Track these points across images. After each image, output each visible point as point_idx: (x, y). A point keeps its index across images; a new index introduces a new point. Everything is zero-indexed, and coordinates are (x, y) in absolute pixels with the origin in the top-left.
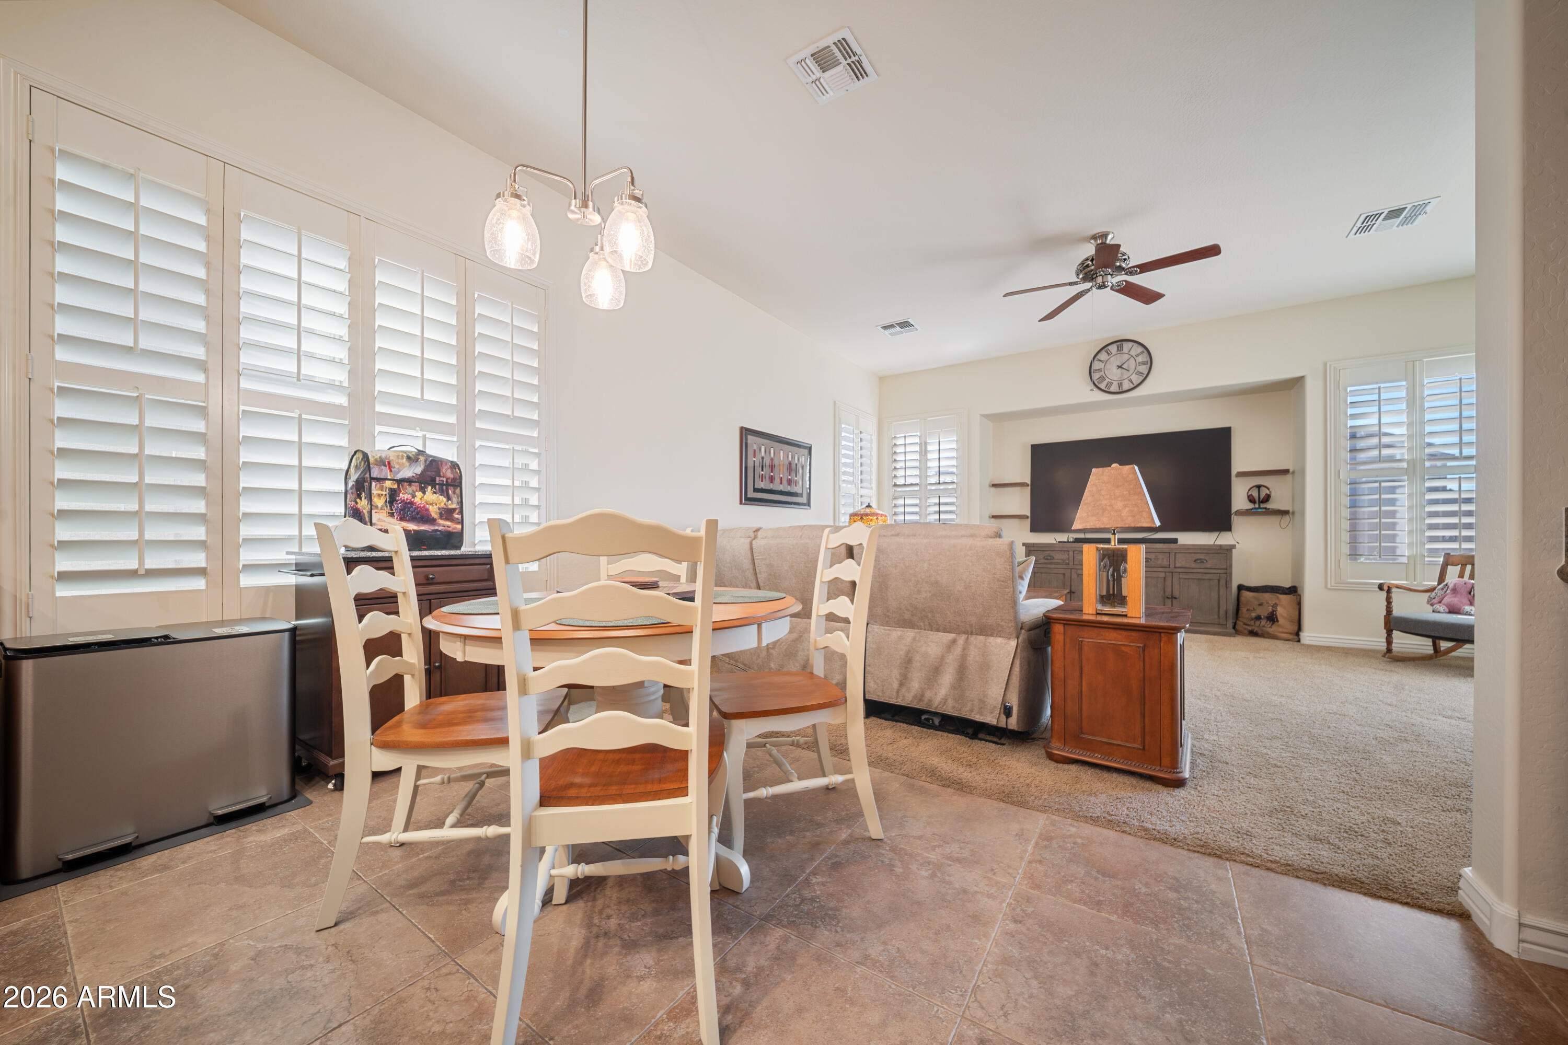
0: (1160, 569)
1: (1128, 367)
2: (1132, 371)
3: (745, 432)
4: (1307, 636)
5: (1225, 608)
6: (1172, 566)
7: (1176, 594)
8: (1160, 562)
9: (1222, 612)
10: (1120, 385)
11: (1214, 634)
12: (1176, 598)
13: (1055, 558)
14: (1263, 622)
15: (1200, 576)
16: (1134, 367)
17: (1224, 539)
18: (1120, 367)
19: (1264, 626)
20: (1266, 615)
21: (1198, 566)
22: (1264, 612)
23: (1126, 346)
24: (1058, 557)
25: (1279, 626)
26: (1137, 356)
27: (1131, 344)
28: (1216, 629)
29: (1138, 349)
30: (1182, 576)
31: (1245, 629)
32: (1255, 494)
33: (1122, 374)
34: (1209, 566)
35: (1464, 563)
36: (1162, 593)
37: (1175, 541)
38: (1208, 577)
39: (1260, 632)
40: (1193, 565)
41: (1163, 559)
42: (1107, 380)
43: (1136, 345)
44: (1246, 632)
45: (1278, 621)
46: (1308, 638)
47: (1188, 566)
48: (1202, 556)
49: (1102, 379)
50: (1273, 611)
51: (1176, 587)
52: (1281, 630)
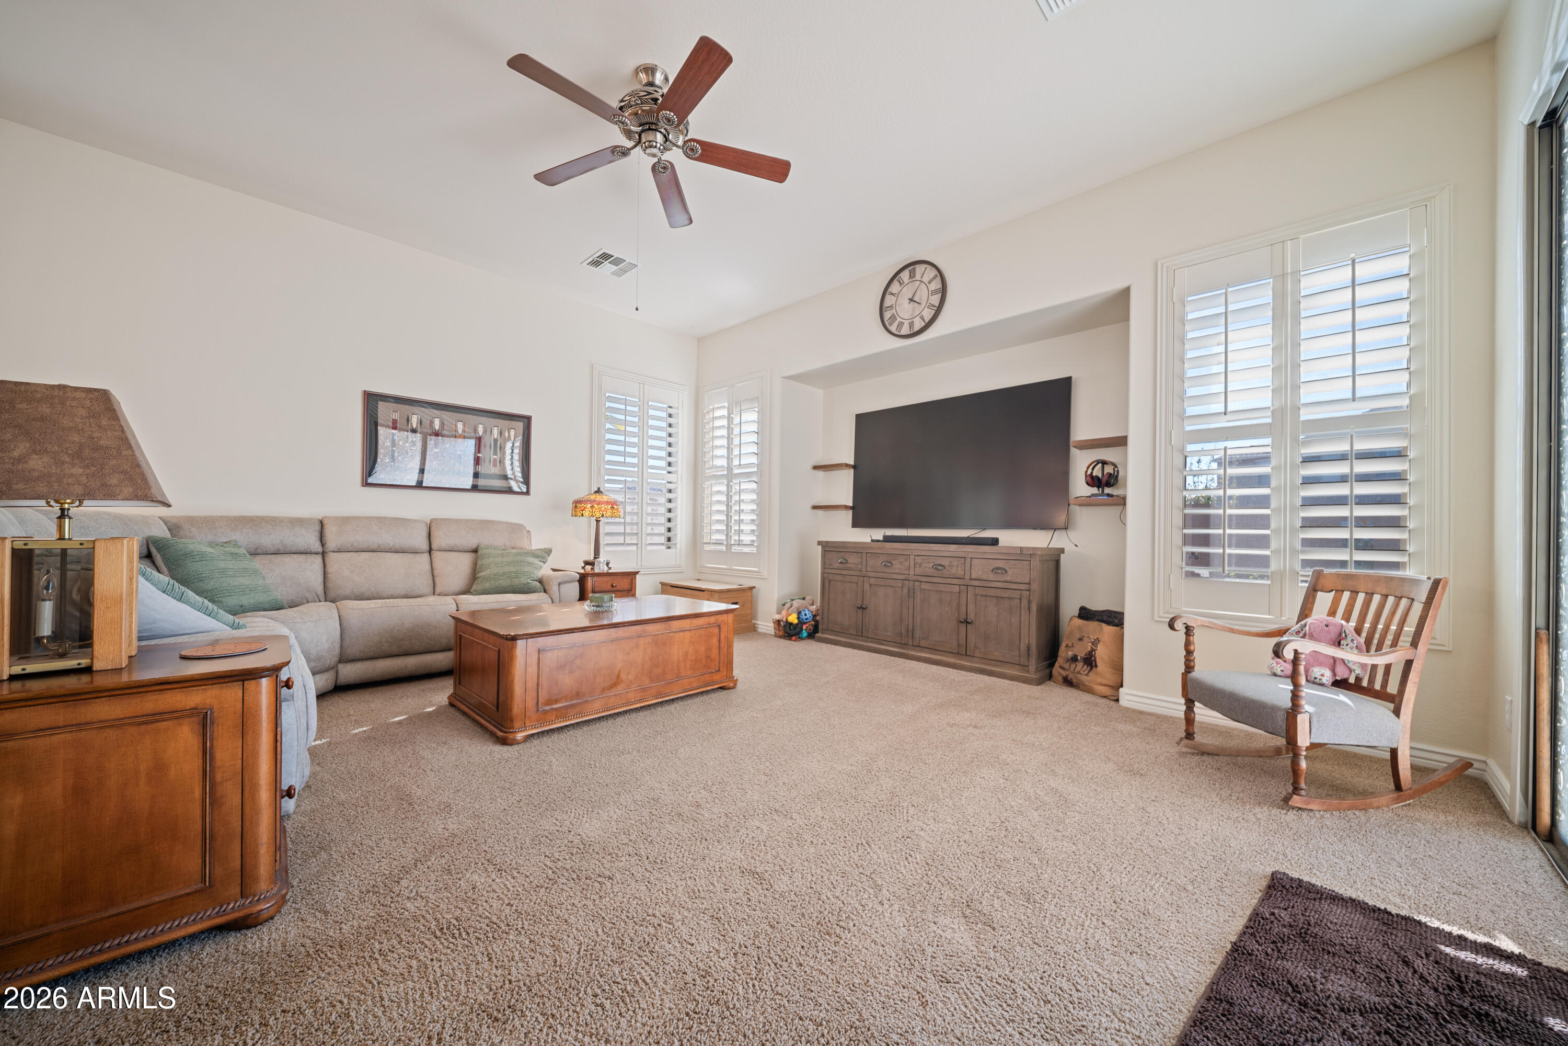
0: (955, 581)
1: (921, 299)
2: (924, 304)
3: (371, 400)
4: (1127, 696)
5: (1027, 642)
6: (967, 577)
7: (971, 617)
8: (954, 570)
9: (1023, 647)
10: (911, 325)
11: (1012, 678)
12: (970, 623)
13: (849, 561)
14: (1080, 665)
15: (999, 593)
16: (926, 299)
17: (1058, 540)
18: (911, 300)
19: (1079, 673)
20: (1083, 655)
21: (997, 578)
22: (1081, 651)
23: (919, 269)
24: (853, 560)
25: (1097, 674)
26: (930, 282)
27: (924, 266)
28: (1015, 672)
29: (932, 273)
30: (979, 591)
31: (1060, 674)
32: (1097, 472)
33: (913, 310)
34: (1008, 579)
35: (1339, 588)
36: (956, 614)
37: (995, 542)
38: (1006, 594)
39: (1074, 681)
40: (991, 577)
41: (957, 567)
42: (899, 319)
43: (929, 267)
44: (1060, 678)
45: (1096, 666)
46: (1128, 697)
47: (984, 577)
48: (1000, 564)
49: (893, 318)
50: (1093, 650)
51: (971, 607)
52: (1099, 680)
